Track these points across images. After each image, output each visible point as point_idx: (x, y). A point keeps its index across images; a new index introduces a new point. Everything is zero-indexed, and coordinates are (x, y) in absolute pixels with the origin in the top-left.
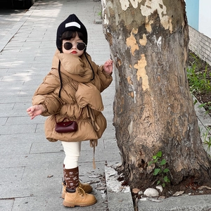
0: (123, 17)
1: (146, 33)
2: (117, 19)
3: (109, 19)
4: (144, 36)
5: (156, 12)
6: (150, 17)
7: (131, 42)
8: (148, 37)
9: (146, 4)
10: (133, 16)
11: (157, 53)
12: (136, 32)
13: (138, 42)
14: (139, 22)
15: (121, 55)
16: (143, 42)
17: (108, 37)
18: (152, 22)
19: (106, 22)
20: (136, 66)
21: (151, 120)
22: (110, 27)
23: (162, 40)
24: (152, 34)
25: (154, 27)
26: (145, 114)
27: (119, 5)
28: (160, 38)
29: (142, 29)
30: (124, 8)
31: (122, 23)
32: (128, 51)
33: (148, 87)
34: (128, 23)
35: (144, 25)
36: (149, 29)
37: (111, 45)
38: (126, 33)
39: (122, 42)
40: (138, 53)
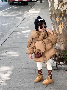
0: (55, 12)
1: (62, 16)
2: (53, 12)
3: (51, 12)
4: (61, 17)
5: (65, 10)
6: (63, 11)
7: (57, 19)
8: (62, 18)
9: (62, 8)
10: (58, 11)
11: (65, 23)
12: (59, 16)
13: (59, 19)
14: (60, 13)
15: (54, 23)
16: (61, 19)
17: (51, 18)
18: (64, 13)
19: (50, 13)
20: (58, 26)
21: (62, 42)
22: (51, 15)
23: (66, 19)
24: (64, 17)
25: (64, 15)
26: (61, 41)
27: (54, 8)
28: (66, 18)
29: (61, 15)
30: (56, 9)
31: (55, 14)
32: (56, 22)
33: (62, 33)
34: (57, 13)
35: (61, 14)
36: (63, 15)
37: (51, 20)
38: (56, 16)
39: (55, 19)
40: (59, 22)
